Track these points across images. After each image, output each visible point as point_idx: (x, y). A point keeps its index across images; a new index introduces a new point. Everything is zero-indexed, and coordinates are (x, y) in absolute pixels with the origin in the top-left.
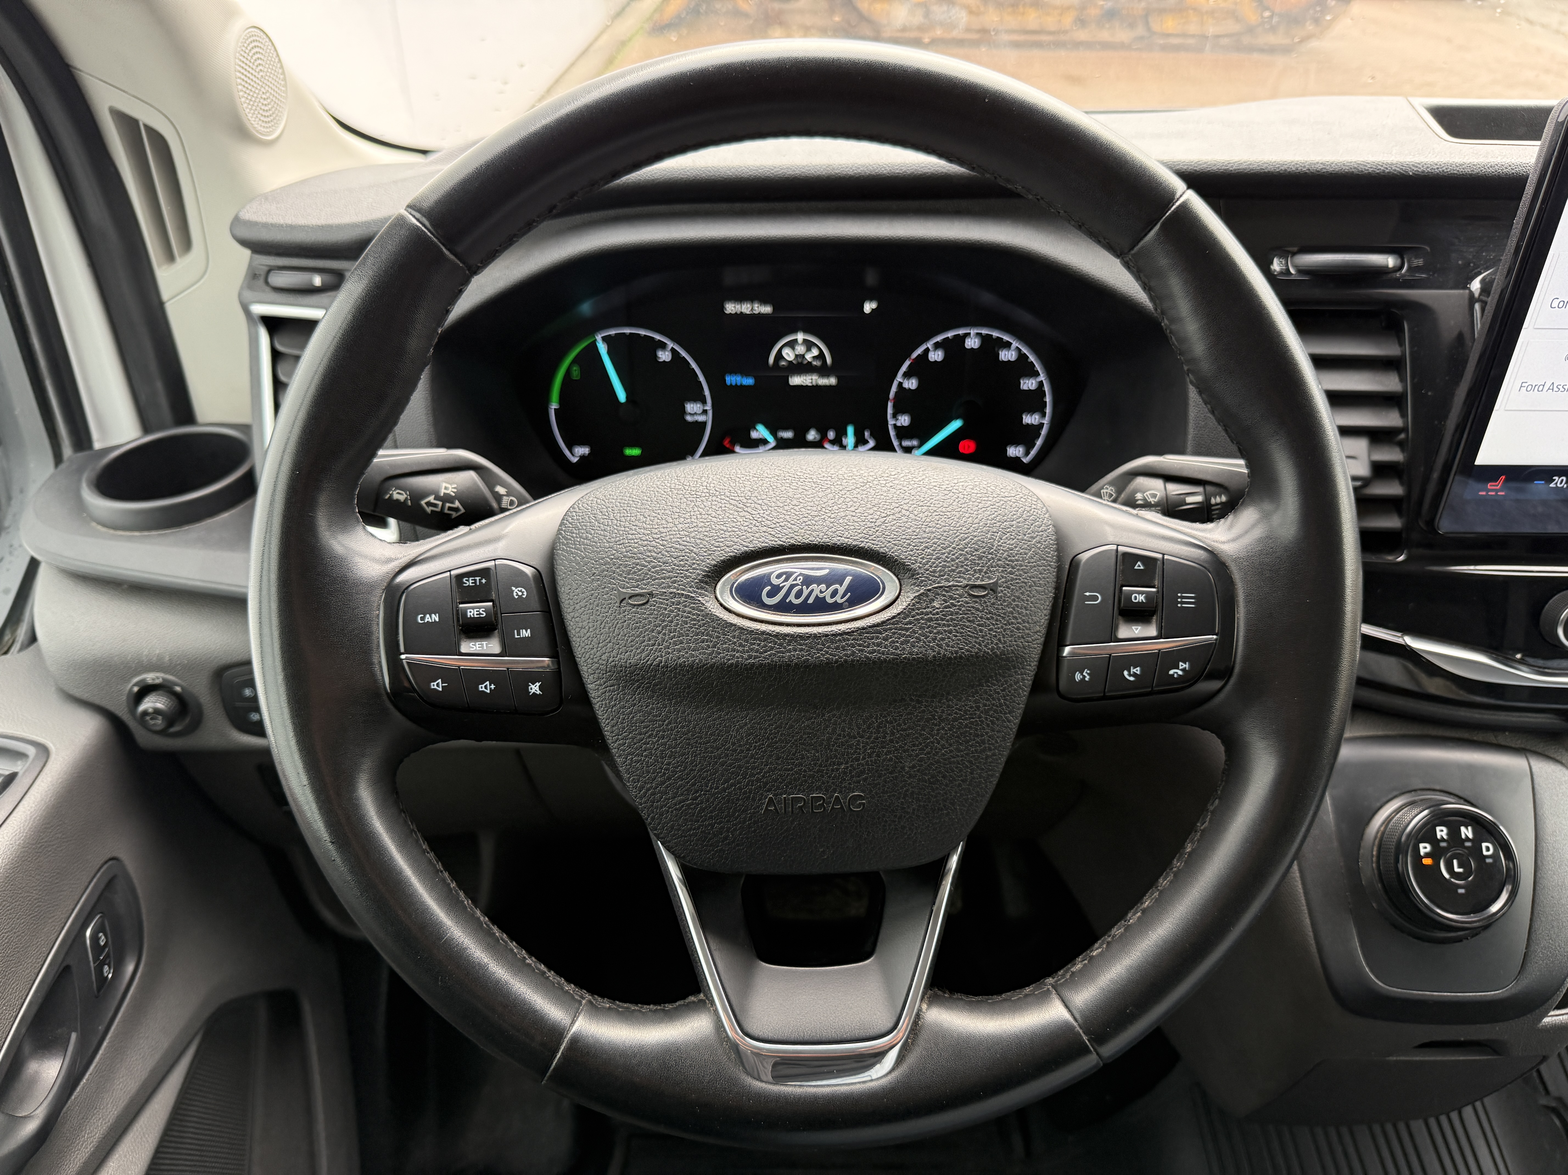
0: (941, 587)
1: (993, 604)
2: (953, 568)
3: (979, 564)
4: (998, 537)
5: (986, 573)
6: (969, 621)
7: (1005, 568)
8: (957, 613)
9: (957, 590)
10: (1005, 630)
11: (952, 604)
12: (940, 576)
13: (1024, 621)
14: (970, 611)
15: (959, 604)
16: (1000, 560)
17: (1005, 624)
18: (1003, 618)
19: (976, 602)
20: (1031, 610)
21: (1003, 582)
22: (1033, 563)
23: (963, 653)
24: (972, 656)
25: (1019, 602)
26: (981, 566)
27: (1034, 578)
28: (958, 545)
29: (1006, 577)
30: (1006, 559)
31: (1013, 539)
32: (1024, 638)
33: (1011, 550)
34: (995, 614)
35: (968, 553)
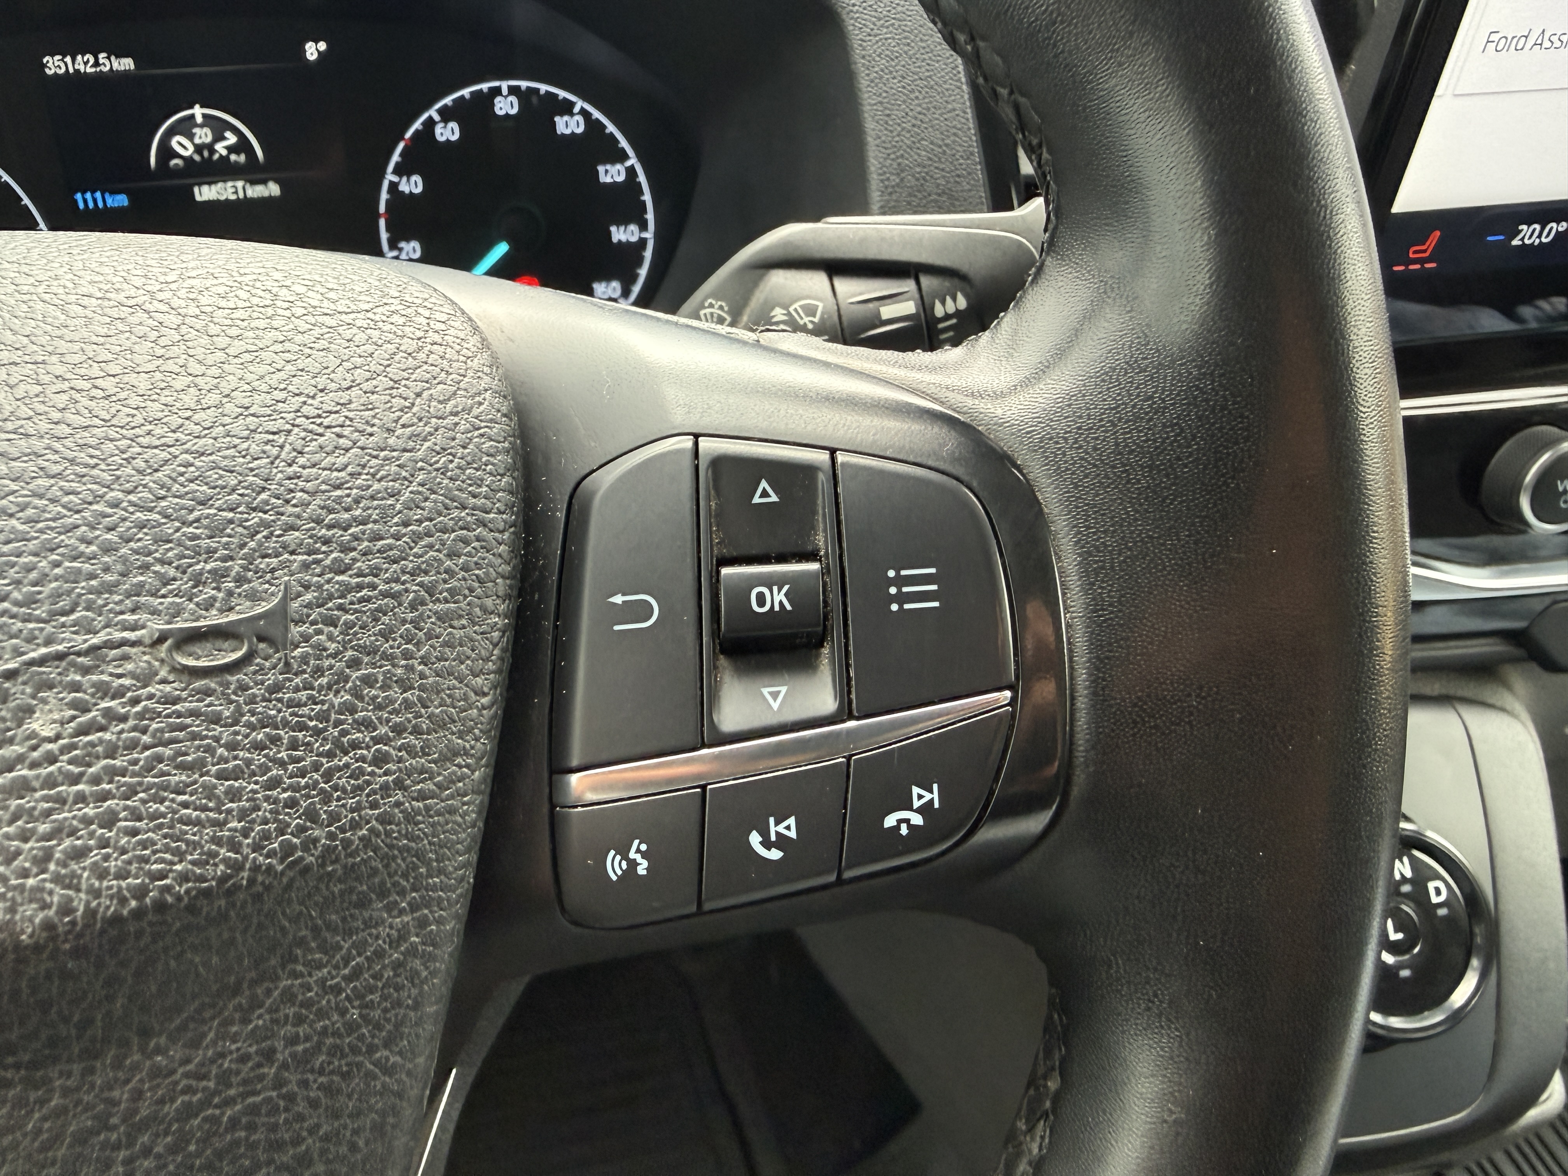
0: (60, 657)
1: (276, 688)
2: (108, 578)
3: (211, 551)
4: (288, 448)
5: (240, 580)
6: (182, 767)
7: (317, 552)
8: (133, 745)
9: (126, 658)
10: (328, 776)
11: (108, 713)
12: (53, 614)
13: (399, 730)
14: (182, 728)
15: (138, 708)
16: (294, 528)
17: (330, 755)
18: (317, 732)
19: (208, 693)
20: (422, 688)
21: (309, 606)
22: (420, 522)
23: (168, 889)
24: (207, 893)
25: (374, 665)
26: (224, 559)
27: (426, 573)
28: (129, 492)
29: (319, 587)
30: (319, 521)
31: (347, 450)
32: (405, 788)
33: (338, 487)
34: (286, 724)
35: (166, 517)
